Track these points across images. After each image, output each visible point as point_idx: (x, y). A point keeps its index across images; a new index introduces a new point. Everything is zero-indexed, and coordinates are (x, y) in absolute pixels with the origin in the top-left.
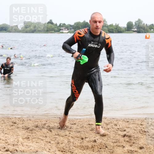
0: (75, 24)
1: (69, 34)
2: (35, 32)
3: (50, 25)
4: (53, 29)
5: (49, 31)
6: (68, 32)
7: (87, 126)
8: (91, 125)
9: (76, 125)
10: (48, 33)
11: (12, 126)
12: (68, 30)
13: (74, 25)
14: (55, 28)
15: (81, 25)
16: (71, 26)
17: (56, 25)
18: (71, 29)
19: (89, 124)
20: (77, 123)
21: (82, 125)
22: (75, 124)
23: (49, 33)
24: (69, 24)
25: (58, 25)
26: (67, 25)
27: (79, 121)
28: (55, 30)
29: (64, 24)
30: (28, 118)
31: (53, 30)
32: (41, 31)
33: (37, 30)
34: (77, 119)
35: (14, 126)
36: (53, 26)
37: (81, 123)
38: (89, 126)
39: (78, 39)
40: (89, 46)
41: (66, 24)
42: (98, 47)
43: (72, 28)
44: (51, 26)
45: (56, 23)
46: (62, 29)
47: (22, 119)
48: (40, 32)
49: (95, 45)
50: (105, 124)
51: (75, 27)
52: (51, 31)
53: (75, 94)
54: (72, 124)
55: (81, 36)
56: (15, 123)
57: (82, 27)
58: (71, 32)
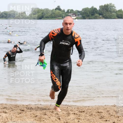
0: (83, 9)
1: (77, 20)
2: (43, 18)
3: (58, 11)
4: (60, 15)
5: (56, 17)
6: (76, 19)
7: (96, 114)
8: (101, 112)
9: (85, 113)
10: (55, 19)
11: (20, 113)
12: (75, 16)
13: (82, 11)
14: (63, 14)
15: (89, 11)
16: (78, 12)
17: (64, 11)
18: (78, 15)
19: (98, 112)
20: (85, 111)
21: (91, 113)
22: (83, 112)
23: (57, 19)
24: (77, 10)
25: (66, 11)
26: (75, 12)
27: (88, 109)
28: (63, 16)
29: (72, 10)
30: (36, 105)
31: (60, 17)
32: (49, 18)
33: (44, 17)
34: (86, 107)
35: (22, 114)
36: (61, 12)
37: (90, 111)
38: (98, 113)
39: (52, 38)
40: (60, 43)
41: (73, 10)
42: (68, 44)
43: (80, 14)
44: (59, 13)
45: (64, 10)
46: (70, 15)
47: (30, 107)
48: (47, 18)
49: (66, 43)
50: (114, 112)
51: (83, 13)
52: (59, 17)
53: (56, 83)
54: (81, 112)
55: (55, 35)
56: (23, 111)
57: (89, 12)
58: (79, 18)
